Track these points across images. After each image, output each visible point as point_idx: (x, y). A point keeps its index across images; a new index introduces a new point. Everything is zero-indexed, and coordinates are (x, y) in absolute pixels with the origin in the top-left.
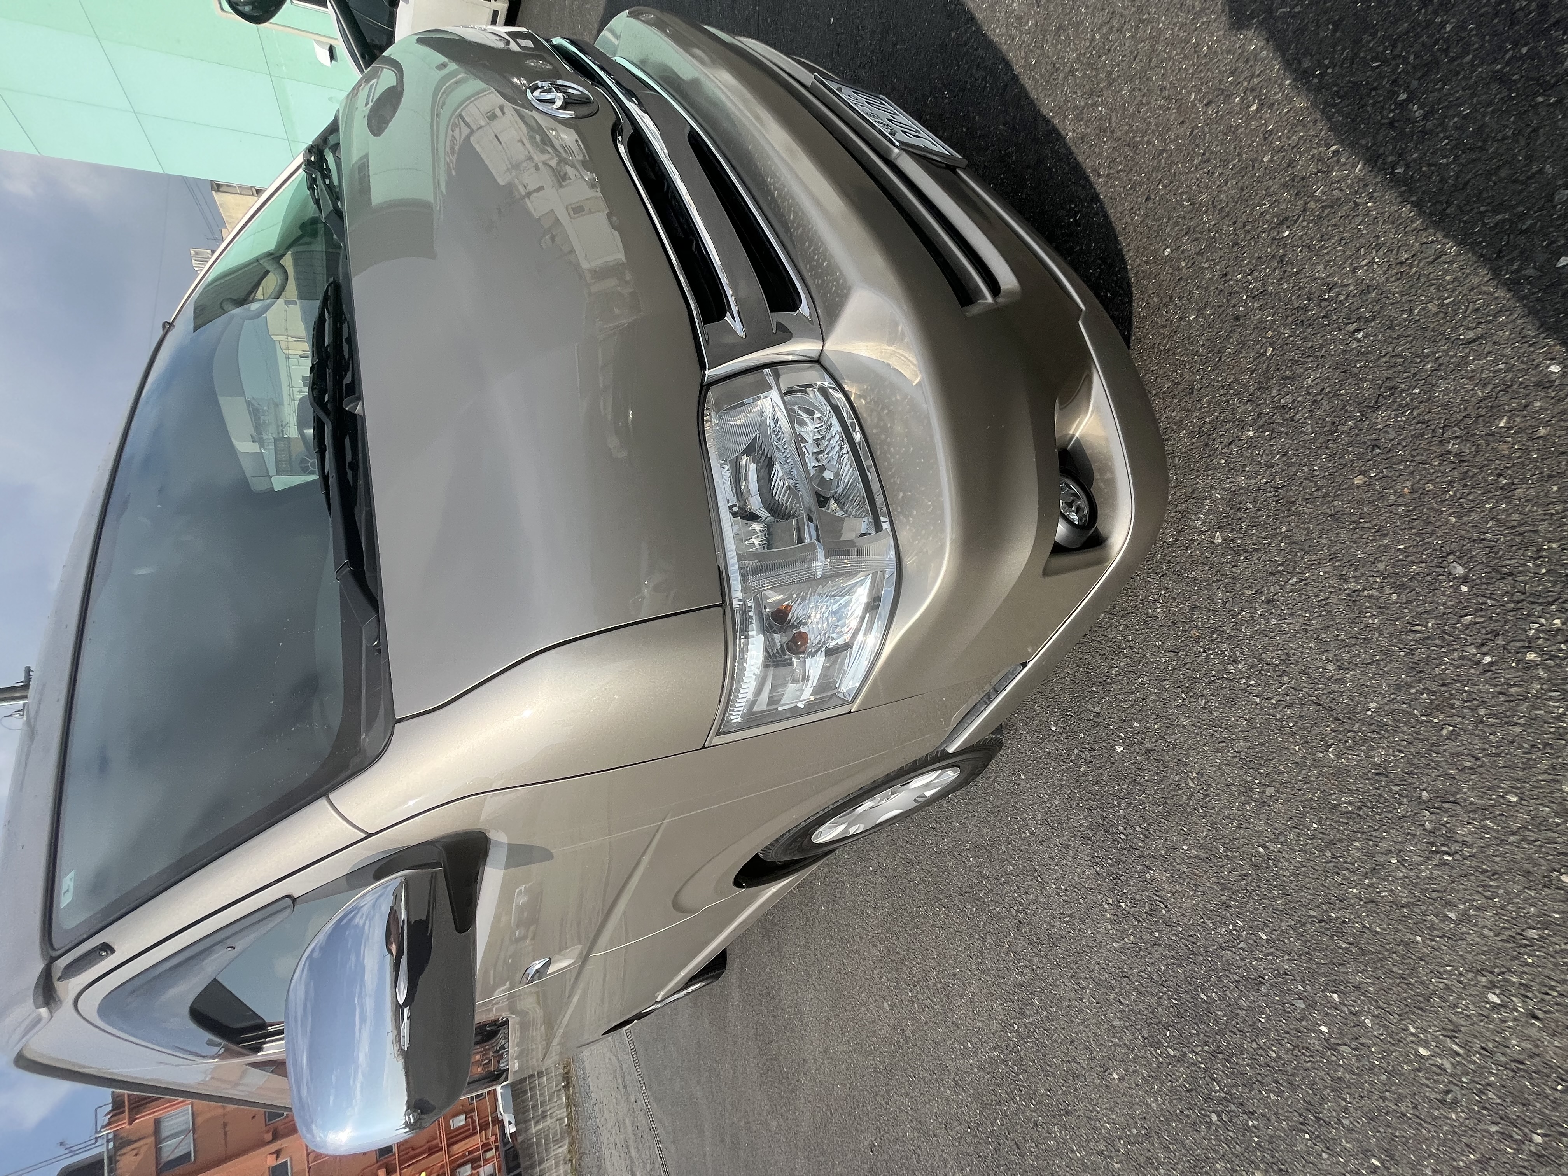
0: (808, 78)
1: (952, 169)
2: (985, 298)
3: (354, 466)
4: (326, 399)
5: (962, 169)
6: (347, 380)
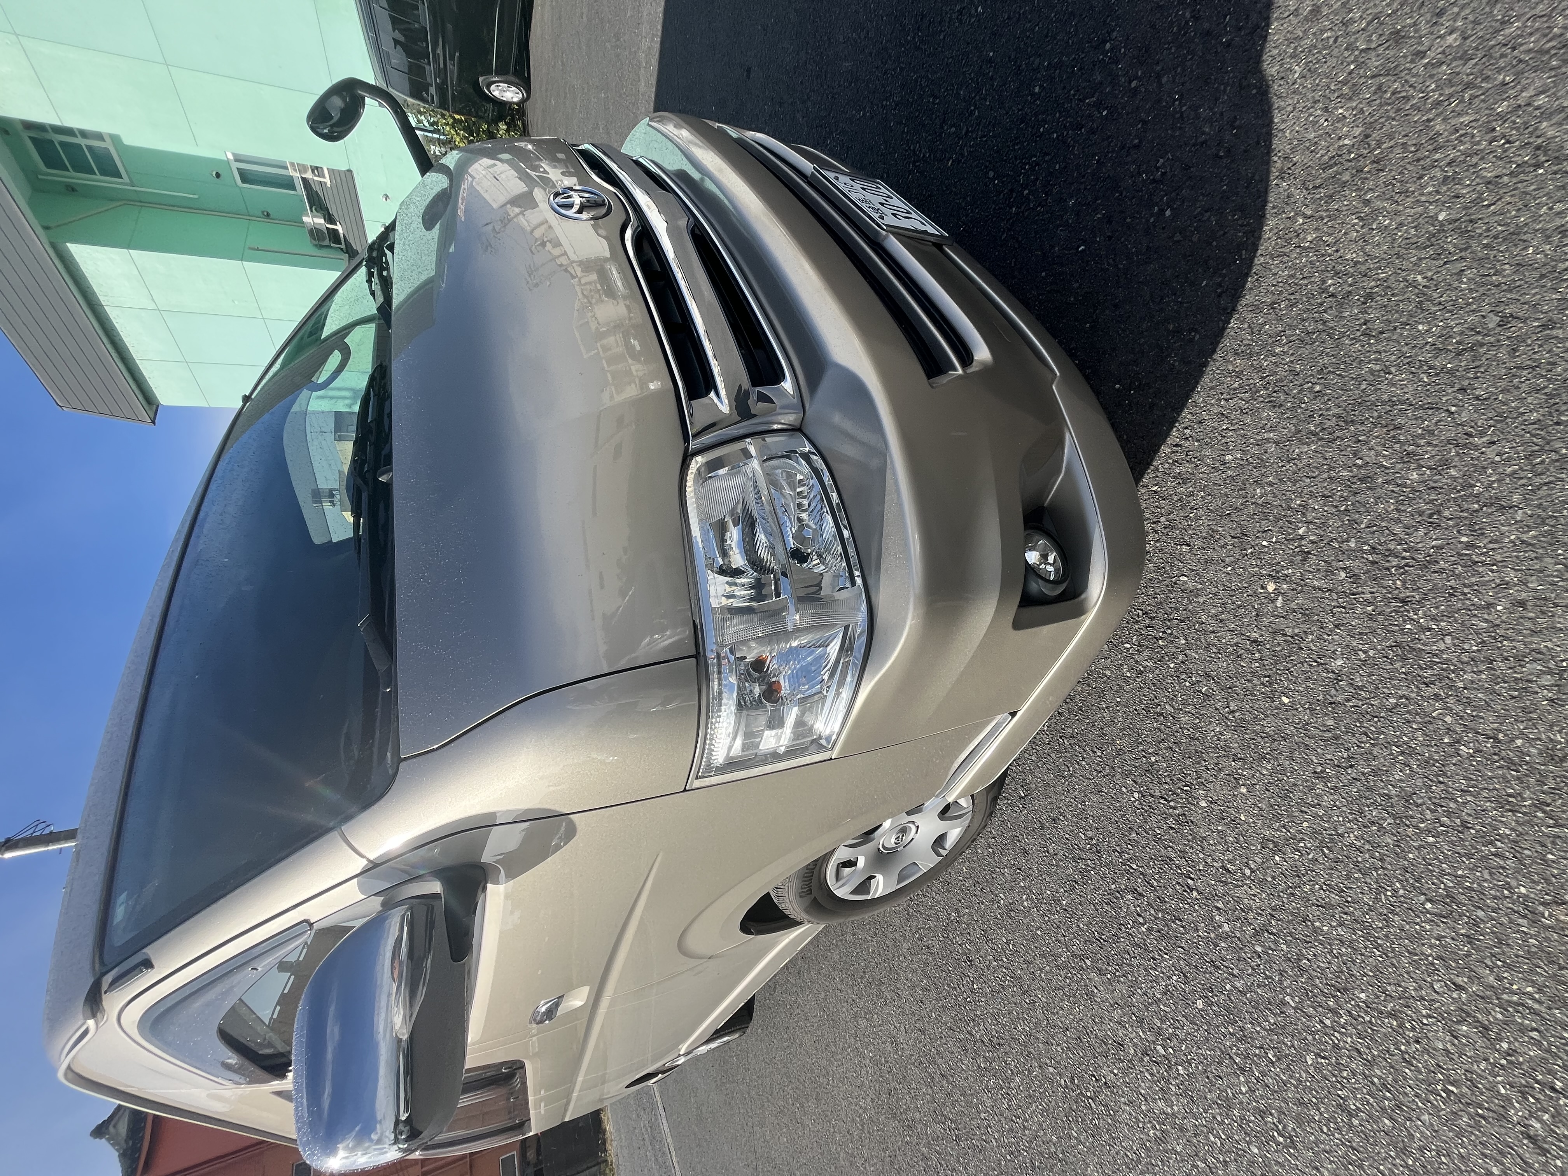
1: (941, 249)
2: (955, 369)
4: (366, 469)
5: (952, 248)
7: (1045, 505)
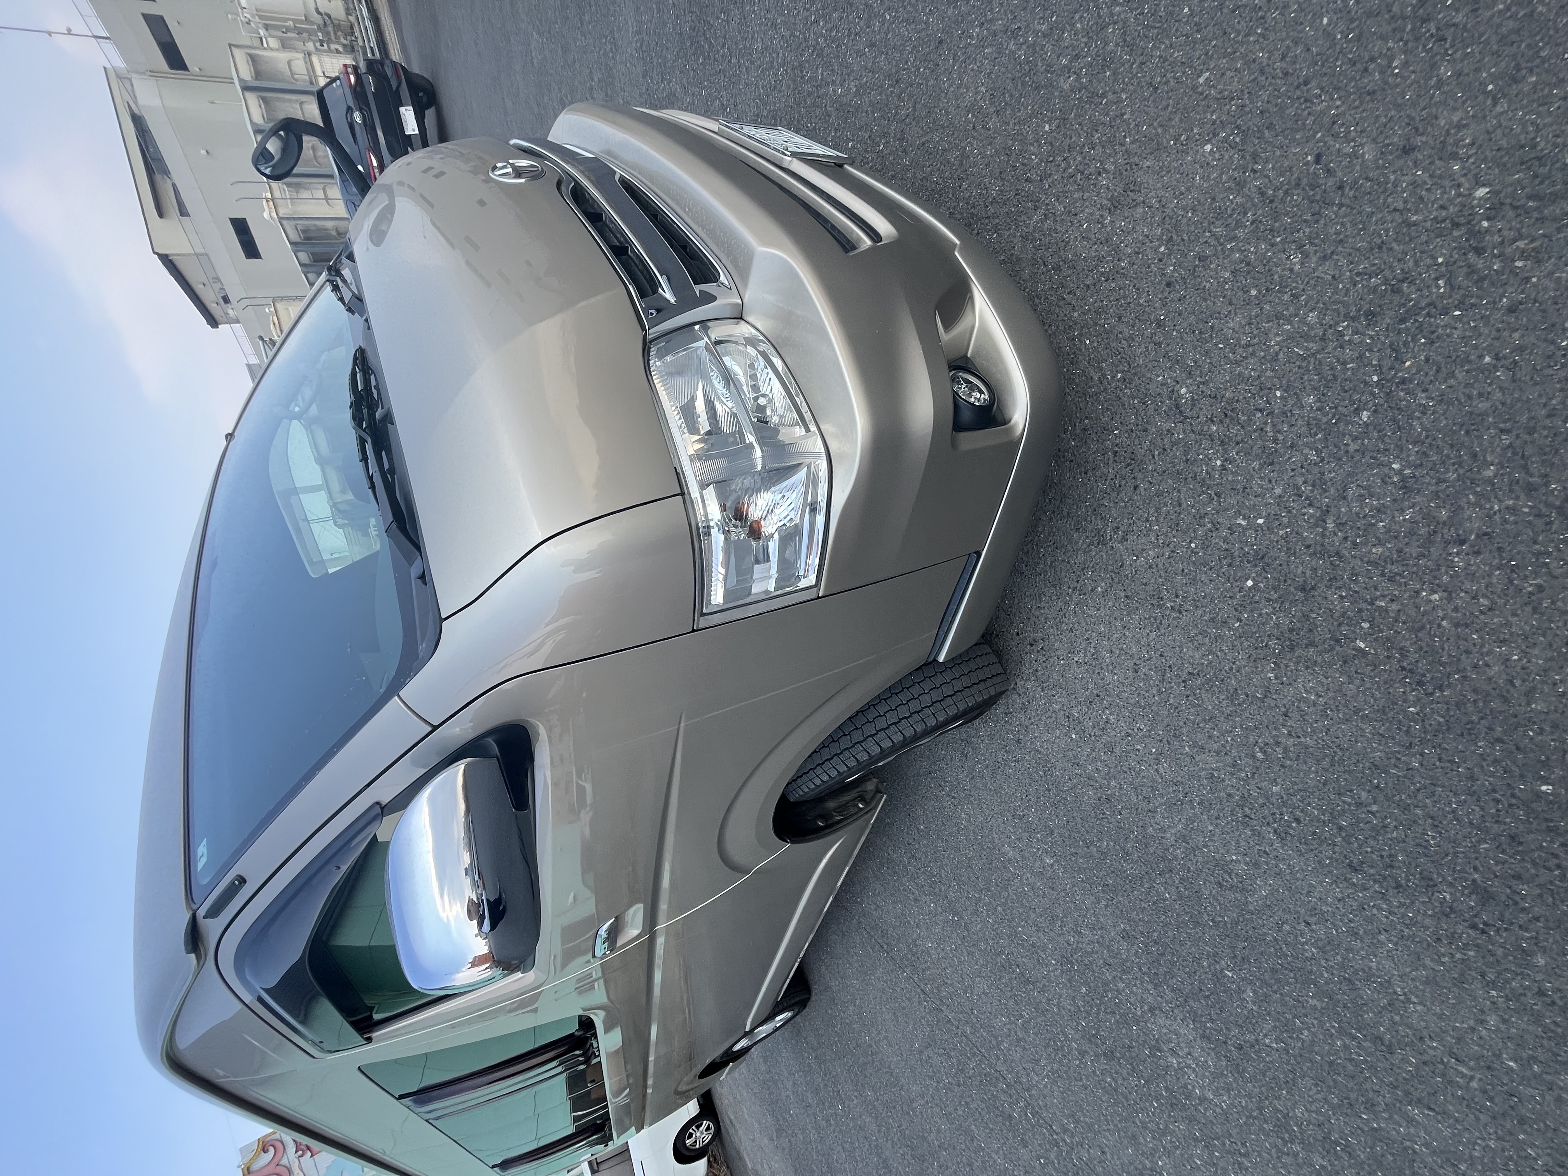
0: (714, 126)
1: (841, 166)
2: (865, 242)
3: (392, 470)
4: (365, 425)
5: (849, 164)
6: (381, 413)
7: (969, 355)
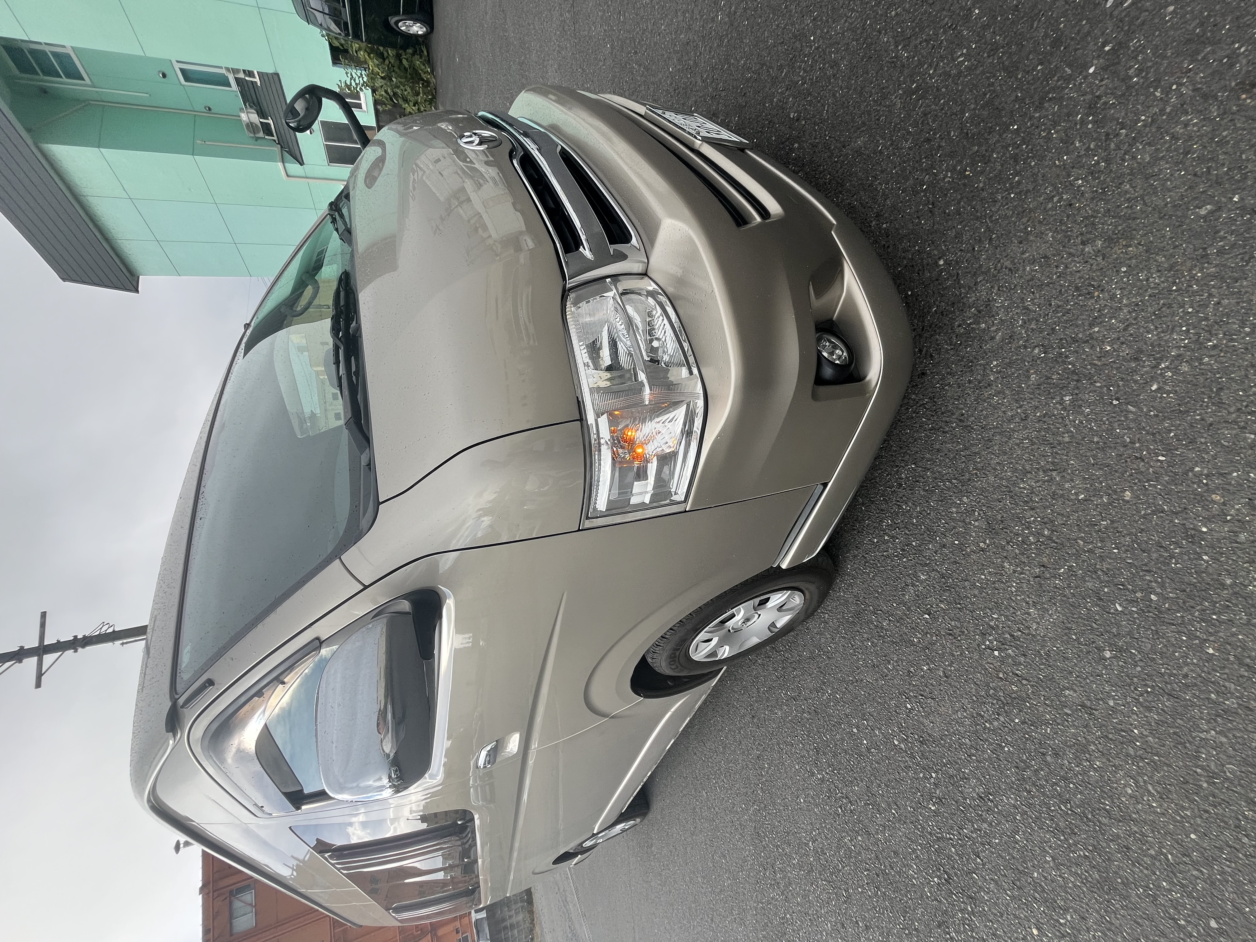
0: (642, 110)
1: (742, 150)
2: (755, 219)
3: (357, 373)
4: (341, 335)
5: (751, 150)
6: (354, 325)
7: (833, 320)
